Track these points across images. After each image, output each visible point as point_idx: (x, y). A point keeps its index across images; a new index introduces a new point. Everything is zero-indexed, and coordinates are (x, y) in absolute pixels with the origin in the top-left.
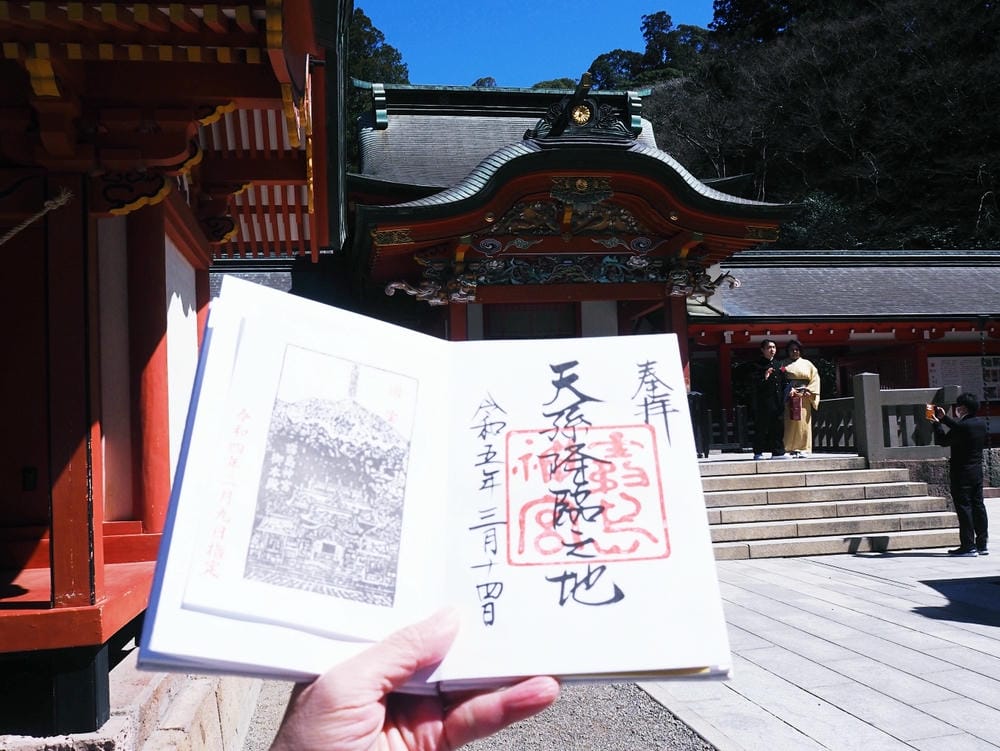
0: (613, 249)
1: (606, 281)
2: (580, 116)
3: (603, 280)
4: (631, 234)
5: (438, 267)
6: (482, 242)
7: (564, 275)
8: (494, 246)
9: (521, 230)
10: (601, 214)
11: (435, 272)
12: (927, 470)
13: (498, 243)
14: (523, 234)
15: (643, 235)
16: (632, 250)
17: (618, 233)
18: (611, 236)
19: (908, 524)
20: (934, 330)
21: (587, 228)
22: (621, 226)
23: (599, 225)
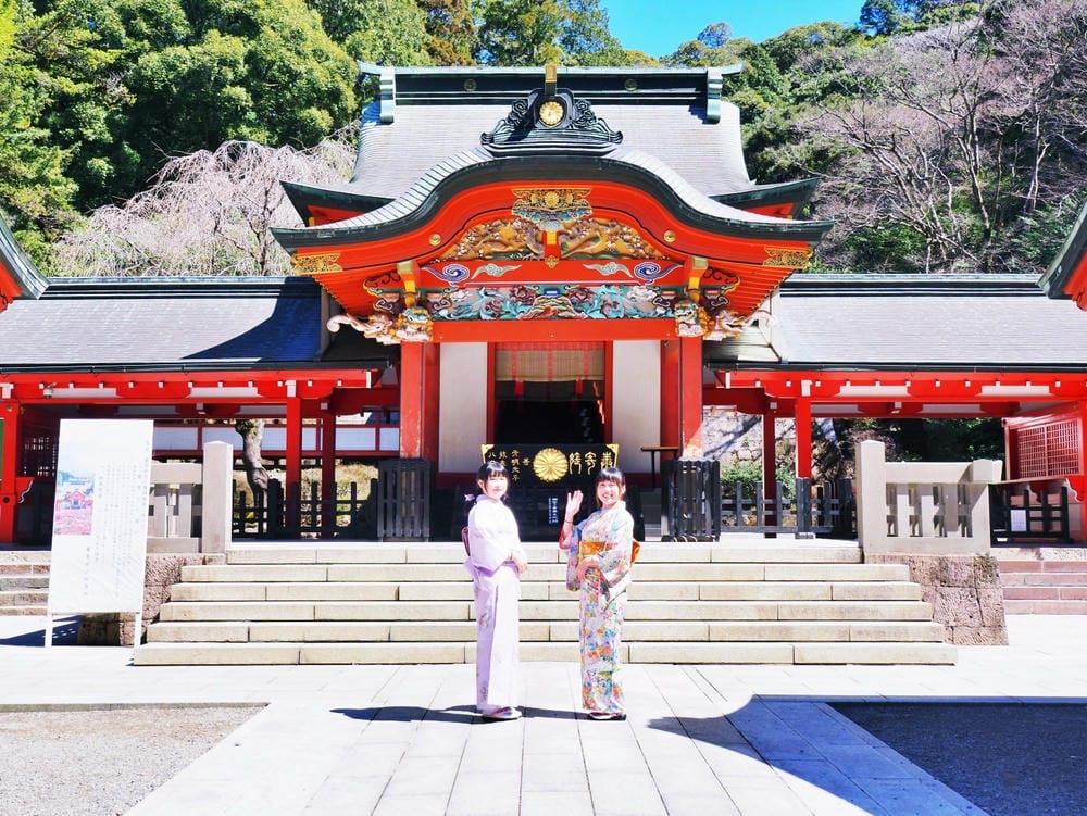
0: (611, 277)
1: (602, 316)
2: (549, 115)
3: (597, 315)
4: (634, 258)
5: (391, 298)
6: (446, 268)
7: (549, 309)
8: (460, 273)
9: (496, 253)
10: (598, 233)
11: (388, 304)
12: (946, 569)
13: (465, 270)
14: (496, 258)
15: (651, 258)
16: (637, 279)
17: (617, 256)
18: (608, 261)
19: (860, 633)
20: (1058, 384)
21: (580, 250)
22: (622, 247)
23: (595, 247)
